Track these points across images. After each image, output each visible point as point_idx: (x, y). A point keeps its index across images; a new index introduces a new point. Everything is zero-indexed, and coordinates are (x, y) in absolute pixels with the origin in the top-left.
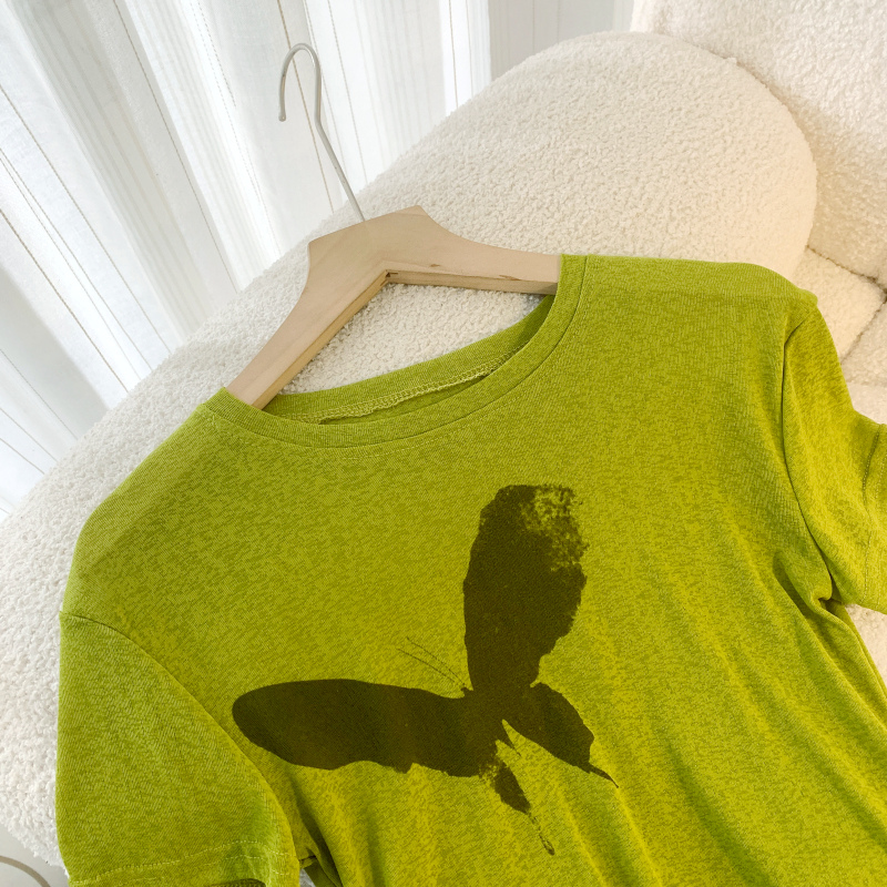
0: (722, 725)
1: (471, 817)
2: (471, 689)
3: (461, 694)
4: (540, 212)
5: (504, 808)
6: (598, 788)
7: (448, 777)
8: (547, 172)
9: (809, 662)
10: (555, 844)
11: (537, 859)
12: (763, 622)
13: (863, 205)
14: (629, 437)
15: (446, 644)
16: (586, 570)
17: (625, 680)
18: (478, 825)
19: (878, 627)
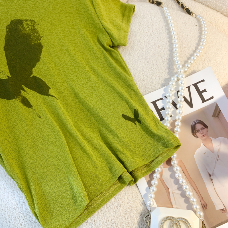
0: (85, 81)
1: (14, 110)
2: (11, 77)
5: (25, 107)
6: (52, 100)
7: (7, 101)
9: (107, 62)
10: (41, 115)
11: (36, 120)
12: (95, 53)
16: (43, 44)
17: (58, 73)
18: (17, 112)
19: (126, 52)
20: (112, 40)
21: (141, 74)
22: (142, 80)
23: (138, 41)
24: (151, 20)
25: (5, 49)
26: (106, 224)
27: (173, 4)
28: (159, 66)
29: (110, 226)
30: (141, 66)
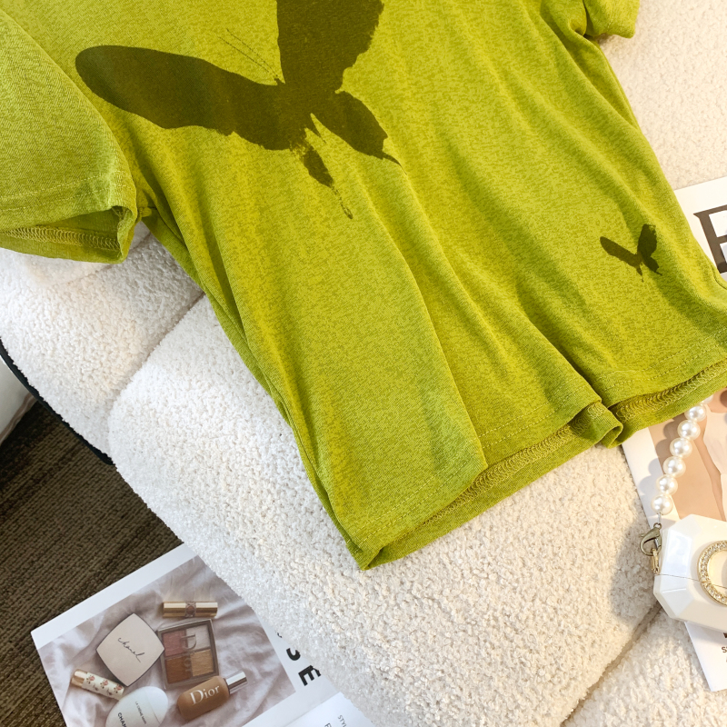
0: (493, 127)
2: (283, 81)
9: (565, 79)
10: (353, 211)
15: (262, 40)
18: (289, 189)
19: (623, 58)
21: (669, 127)
23: (663, 32)
26: (525, 541)
29: (537, 549)
30: (670, 104)
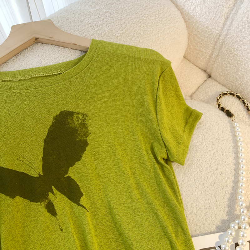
0: (126, 195)
1: (35, 216)
2: (42, 174)
3: (38, 176)
4: (91, 27)
5: (48, 214)
6: (82, 211)
8: (96, 16)
9: (156, 178)
10: (64, 228)
11: (56, 232)
12: (144, 164)
13: (201, 46)
14: (108, 101)
15: (35, 159)
16: (89, 141)
17: (97, 178)
18: (37, 219)
19: (181, 170)
20: (169, 154)
21: (195, 205)
22: (195, 213)
23: (197, 160)
24: (218, 135)
25: (45, 141)
27: (245, 115)
28: (218, 200)
30: (196, 194)
